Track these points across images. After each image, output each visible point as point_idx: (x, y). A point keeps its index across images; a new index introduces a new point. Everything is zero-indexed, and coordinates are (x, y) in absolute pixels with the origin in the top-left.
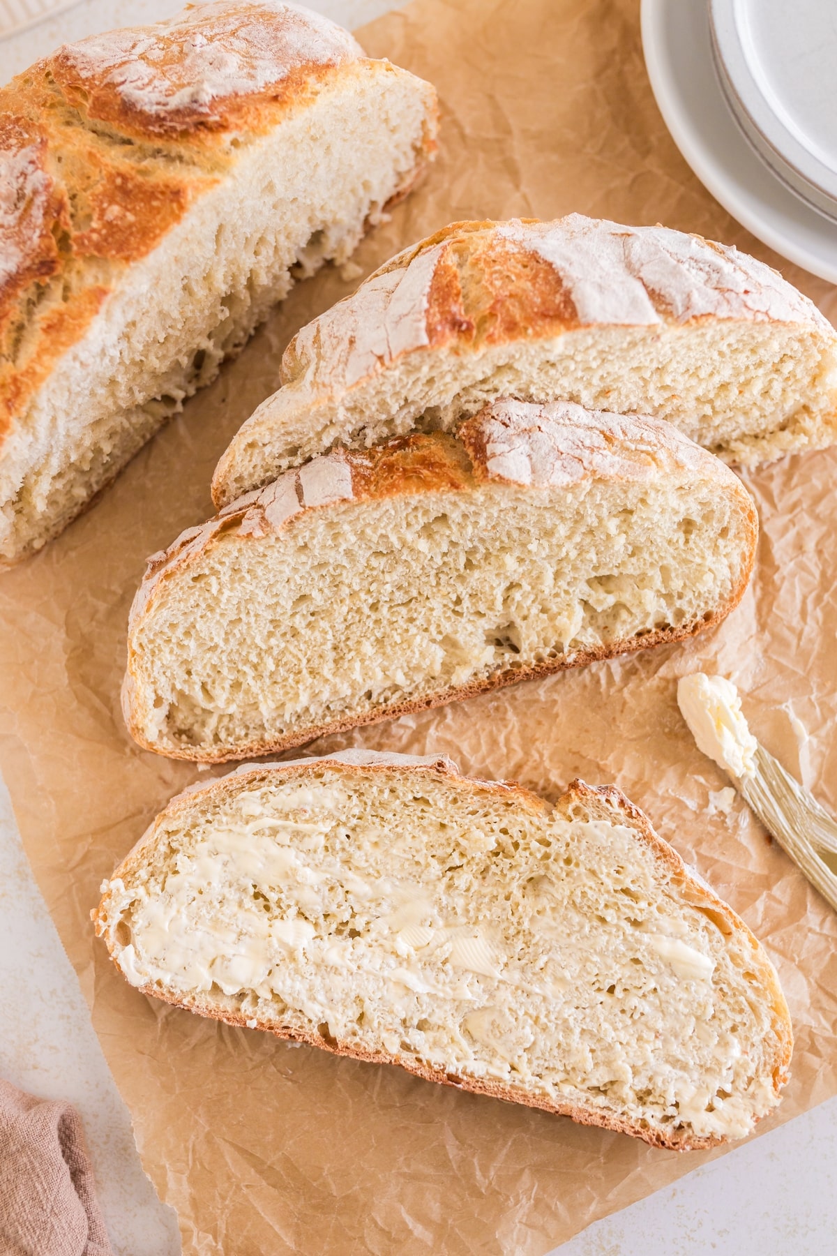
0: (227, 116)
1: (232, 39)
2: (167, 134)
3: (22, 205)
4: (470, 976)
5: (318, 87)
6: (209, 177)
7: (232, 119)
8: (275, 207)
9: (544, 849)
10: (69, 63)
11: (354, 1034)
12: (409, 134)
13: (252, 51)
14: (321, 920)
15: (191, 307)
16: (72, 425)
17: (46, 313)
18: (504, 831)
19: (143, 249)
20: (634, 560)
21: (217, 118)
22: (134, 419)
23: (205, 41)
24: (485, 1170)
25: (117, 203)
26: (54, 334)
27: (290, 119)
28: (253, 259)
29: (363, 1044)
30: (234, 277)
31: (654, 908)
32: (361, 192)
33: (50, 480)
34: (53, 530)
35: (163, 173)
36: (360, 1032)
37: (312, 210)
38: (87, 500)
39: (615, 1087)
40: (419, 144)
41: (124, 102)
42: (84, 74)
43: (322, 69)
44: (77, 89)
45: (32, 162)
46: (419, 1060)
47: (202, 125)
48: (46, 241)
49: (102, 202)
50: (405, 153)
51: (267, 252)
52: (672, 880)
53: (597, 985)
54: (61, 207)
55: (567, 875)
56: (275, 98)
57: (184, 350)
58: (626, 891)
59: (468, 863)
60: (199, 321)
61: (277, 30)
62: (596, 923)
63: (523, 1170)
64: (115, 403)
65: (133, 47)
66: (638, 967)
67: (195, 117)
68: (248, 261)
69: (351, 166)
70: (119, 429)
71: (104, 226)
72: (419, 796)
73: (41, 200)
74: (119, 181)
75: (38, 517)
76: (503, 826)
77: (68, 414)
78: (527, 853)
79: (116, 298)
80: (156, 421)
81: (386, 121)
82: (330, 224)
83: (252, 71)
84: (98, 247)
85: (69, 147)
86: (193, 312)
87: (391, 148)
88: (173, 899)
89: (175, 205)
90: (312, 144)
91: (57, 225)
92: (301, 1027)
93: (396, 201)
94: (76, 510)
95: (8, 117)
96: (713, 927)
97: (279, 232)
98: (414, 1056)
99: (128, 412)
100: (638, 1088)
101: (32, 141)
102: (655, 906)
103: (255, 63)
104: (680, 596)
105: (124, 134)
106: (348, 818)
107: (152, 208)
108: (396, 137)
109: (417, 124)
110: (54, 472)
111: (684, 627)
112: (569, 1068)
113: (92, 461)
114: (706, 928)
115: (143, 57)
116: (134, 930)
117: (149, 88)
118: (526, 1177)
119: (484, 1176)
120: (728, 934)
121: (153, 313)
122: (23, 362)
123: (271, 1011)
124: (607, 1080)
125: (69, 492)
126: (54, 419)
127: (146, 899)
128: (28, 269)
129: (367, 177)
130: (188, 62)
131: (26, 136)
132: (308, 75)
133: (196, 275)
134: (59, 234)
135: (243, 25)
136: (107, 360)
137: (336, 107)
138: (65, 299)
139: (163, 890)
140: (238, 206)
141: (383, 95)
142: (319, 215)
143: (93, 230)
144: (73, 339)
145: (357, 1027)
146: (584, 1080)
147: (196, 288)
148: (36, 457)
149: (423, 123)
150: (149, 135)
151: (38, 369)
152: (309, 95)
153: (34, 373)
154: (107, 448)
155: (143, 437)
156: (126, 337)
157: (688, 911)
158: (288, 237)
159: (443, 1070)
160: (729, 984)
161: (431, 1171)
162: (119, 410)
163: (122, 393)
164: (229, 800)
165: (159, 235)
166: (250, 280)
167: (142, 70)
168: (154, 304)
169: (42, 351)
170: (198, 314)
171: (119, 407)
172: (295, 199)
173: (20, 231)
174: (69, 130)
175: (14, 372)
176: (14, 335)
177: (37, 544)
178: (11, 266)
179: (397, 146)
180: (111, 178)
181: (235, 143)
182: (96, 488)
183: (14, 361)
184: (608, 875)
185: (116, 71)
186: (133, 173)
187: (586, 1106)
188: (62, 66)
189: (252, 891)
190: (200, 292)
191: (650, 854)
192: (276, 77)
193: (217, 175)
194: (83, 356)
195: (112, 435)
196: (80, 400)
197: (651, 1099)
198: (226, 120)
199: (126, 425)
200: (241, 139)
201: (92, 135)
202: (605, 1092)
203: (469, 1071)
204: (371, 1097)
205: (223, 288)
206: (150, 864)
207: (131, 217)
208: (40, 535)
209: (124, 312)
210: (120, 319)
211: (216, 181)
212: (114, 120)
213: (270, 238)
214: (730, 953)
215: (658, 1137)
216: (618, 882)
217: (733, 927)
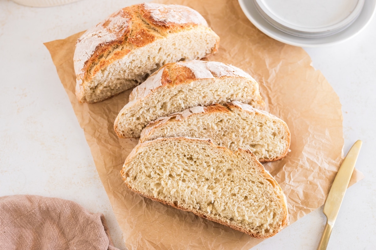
0: (170, 26)
1: (179, 13)
2: (157, 25)
3: (121, 29)
5: (192, 28)
6: (161, 37)
7: (171, 27)
8: (174, 49)
10: (144, 6)
12: (211, 46)
13: (182, 16)
15: (148, 62)
16: (112, 77)
17: (116, 51)
19: (141, 45)
20: (261, 141)
21: (168, 26)
22: (127, 82)
23: (173, 11)
24: (211, 244)
25: (140, 35)
26: (116, 56)
27: (184, 32)
28: (166, 58)
29: (184, 207)
30: (160, 60)
32: (196, 54)
33: (103, 87)
34: (100, 100)
35: (152, 33)
37: (183, 53)
38: (110, 96)
40: (213, 49)
41: (151, 16)
42: (145, 9)
43: (195, 25)
44: (143, 11)
45: (127, 21)
47: (164, 26)
48: (123, 37)
49: (137, 34)
50: (209, 50)
51: (170, 58)
52: (261, 172)
54: (129, 32)
55: (237, 169)
56: (182, 26)
57: (144, 71)
60: (149, 66)
61: (189, 14)
62: (243, 181)
63: (220, 244)
64: (124, 76)
65: (158, 7)
67: (164, 24)
68: (164, 58)
69: (195, 47)
70: (123, 83)
71: (136, 38)
72: (203, 147)
73: (125, 29)
74: (143, 31)
75: (97, 94)
77: (112, 74)
79: (132, 53)
80: (132, 85)
81: (206, 41)
82: (186, 58)
83: (180, 20)
84: (133, 42)
85: (136, 21)
86: (148, 64)
87: (206, 47)
89: (152, 39)
90: (187, 39)
91: (126, 35)
92: (169, 201)
93: (204, 59)
94: (107, 97)
95: (127, 12)
96: (271, 184)
97: (174, 55)
99: (126, 80)
100: (249, 222)
101: (129, 17)
102: (257, 178)
103: (181, 19)
104: (271, 151)
105: (148, 22)
107: (147, 38)
108: (207, 45)
109: (214, 44)
110: (105, 85)
111: (271, 159)
113: (114, 87)
114: (269, 185)
115: (159, 10)
117: (157, 16)
118: (221, 246)
119: (211, 246)
120: (274, 187)
121: (139, 60)
122: (107, 59)
125: (106, 92)
126: (109, 73)
128: (117, 41)
129: (198, 51)
130: (168, 14)
131: (128, 16)
132: (191, 25)
133: (152, 56)
134: (126, 37)
135: (183, 11)
136: (125, 66)
137: (195, 33)
138: (122, 50)
140: (166, 45)
141: (207, 35)
142: (184, 55)
143: (133, 38)
144: (119, 58)
147: (151, 59)
148: (102, 80)
149: (215, 45)
150: (153, 24)
151: (110, 61)
152: (190, 29)
153: (109, 62)
154: (118, 86)
155: (128, 88)
156: (131, 62)
157: (265, 180)
158: (176, 56)
161: (197, 245)
162: (124, 79)
163: (126, 74)
165: (146, 44)
166: (164, 62)
167: (158, 12)
168: (140, 58)
169: (112, 58)
170: (149, 64)
171: (125, 78)
172: (180, 49)
173: (118, 33)
174: (137, 18)
175: (105, 60)
176: (108, 53)
177: (95, 101)
178: (113, 39)
179: (207, 47)
180: (141, 30)
181: (170, 32)
182: (113, 94)
183: (106, 58)
185: (152, 10)
186: (146, 30)
188: (142, 6)
190: (151, 60)
192: (185, 23)
193: (163, 37)
194: (120, 62)
195: (121, 83)
196: (116, 72)
198: (170, 27)
199: (125, 83)
200: (171, 32)
201: (141, 21)
203: (209, 215)
204: (182, 228)
205: (157, 61)
207: (142, 39)
208: (97, 100)
209: (133, 57)
210: (131, 58)
211: (163, 38)
212: (147, 19)
213: (171, 55)
214: (274, 191)
215: (253, 234)
216: (248, 171)
217: (275, 185)
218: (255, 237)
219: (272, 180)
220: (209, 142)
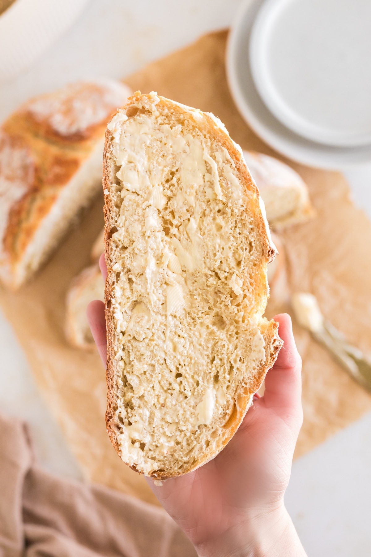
4: (163, 298)
9: (241, 320)
11: (117, 247)
14: (169, 210)
18: (245, 296)
29: (113, 253)
31: (227, 383)
36: (118, 249)
39: (130, 390)
46: (114, 283)
52: (246, 388)
53: (180, 367)
55: (230, 335)
58: (232, 367)
59: (223, 283)
62: (211, 356)
66: (195, 385)
72: (253, 244)
76: (248, 294)
78: (236, 312)
88: (158, 131)
92: (112, 218)
96: (227, 418)
98: (115, 280)
100: (133, 401)
102: (229, 384)
106: (230, 208)
112: (132, 363)
114: (225, 414)
116: (136, 117)
120: (225, 426)
123: (115, 200)
124: (132, 384)
127: (153, 117)
139: (161, 124)
145: (120, 247)
146: (128, 373)
157: (232, 402)
159: (112, 297)
160: (200, 434)
164: (220, 144)
184: (237, 355)
187: (115, 376)
189: (174, 170)
191: (255, 372)
197: (129, 410)
202: (125, 386)
203: (116, 310)
206: (172, 113)
214: (217, 430)
215: (111, 417)
216: (235, 361)
217: (230, 428)
218: (107, 424)
219: (238, 416)
220: (269, 252)
